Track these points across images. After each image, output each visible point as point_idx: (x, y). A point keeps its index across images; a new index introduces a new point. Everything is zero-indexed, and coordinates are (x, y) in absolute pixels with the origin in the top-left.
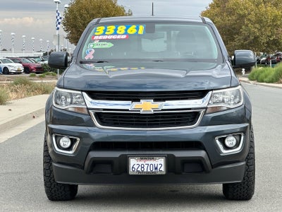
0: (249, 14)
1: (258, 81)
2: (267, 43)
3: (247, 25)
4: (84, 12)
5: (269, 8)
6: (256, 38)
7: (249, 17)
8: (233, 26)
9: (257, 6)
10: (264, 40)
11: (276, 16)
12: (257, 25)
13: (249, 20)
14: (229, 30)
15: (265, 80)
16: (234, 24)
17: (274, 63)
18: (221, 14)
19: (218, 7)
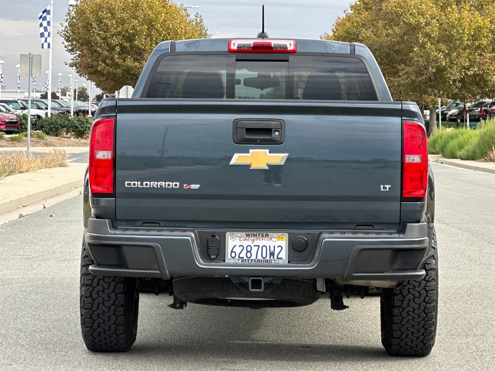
0: (427, 24)
1: (444, 156)
2: (462, 80)
3: (423, 46)
4: (105, 14)
5: (465, 14)
6: (440, 71)
7: (428, 29)
8: (397, 47)
9: (443, 8)
10: (455, 74)
11: (479, 29)
12: (443, 47)
13: (427, 35)
14: (388, 55)
15: (459, 153)
16: (398, 43)
17: (475, 120)
18: (372, 23)
19: (367, 9)
